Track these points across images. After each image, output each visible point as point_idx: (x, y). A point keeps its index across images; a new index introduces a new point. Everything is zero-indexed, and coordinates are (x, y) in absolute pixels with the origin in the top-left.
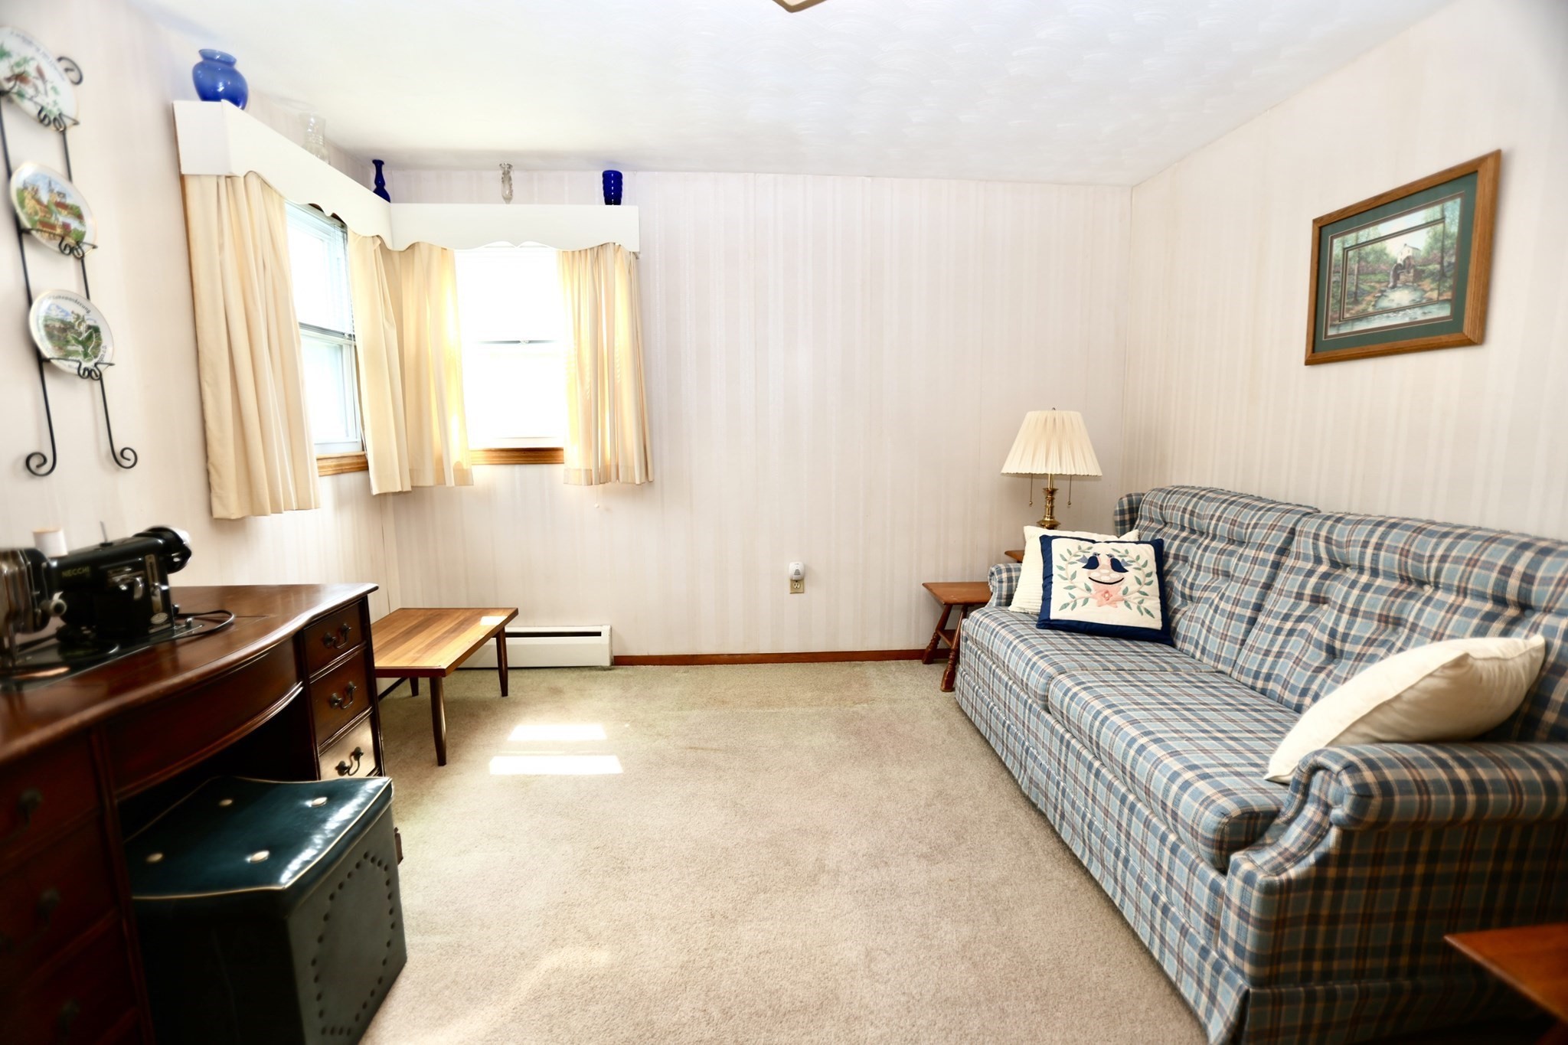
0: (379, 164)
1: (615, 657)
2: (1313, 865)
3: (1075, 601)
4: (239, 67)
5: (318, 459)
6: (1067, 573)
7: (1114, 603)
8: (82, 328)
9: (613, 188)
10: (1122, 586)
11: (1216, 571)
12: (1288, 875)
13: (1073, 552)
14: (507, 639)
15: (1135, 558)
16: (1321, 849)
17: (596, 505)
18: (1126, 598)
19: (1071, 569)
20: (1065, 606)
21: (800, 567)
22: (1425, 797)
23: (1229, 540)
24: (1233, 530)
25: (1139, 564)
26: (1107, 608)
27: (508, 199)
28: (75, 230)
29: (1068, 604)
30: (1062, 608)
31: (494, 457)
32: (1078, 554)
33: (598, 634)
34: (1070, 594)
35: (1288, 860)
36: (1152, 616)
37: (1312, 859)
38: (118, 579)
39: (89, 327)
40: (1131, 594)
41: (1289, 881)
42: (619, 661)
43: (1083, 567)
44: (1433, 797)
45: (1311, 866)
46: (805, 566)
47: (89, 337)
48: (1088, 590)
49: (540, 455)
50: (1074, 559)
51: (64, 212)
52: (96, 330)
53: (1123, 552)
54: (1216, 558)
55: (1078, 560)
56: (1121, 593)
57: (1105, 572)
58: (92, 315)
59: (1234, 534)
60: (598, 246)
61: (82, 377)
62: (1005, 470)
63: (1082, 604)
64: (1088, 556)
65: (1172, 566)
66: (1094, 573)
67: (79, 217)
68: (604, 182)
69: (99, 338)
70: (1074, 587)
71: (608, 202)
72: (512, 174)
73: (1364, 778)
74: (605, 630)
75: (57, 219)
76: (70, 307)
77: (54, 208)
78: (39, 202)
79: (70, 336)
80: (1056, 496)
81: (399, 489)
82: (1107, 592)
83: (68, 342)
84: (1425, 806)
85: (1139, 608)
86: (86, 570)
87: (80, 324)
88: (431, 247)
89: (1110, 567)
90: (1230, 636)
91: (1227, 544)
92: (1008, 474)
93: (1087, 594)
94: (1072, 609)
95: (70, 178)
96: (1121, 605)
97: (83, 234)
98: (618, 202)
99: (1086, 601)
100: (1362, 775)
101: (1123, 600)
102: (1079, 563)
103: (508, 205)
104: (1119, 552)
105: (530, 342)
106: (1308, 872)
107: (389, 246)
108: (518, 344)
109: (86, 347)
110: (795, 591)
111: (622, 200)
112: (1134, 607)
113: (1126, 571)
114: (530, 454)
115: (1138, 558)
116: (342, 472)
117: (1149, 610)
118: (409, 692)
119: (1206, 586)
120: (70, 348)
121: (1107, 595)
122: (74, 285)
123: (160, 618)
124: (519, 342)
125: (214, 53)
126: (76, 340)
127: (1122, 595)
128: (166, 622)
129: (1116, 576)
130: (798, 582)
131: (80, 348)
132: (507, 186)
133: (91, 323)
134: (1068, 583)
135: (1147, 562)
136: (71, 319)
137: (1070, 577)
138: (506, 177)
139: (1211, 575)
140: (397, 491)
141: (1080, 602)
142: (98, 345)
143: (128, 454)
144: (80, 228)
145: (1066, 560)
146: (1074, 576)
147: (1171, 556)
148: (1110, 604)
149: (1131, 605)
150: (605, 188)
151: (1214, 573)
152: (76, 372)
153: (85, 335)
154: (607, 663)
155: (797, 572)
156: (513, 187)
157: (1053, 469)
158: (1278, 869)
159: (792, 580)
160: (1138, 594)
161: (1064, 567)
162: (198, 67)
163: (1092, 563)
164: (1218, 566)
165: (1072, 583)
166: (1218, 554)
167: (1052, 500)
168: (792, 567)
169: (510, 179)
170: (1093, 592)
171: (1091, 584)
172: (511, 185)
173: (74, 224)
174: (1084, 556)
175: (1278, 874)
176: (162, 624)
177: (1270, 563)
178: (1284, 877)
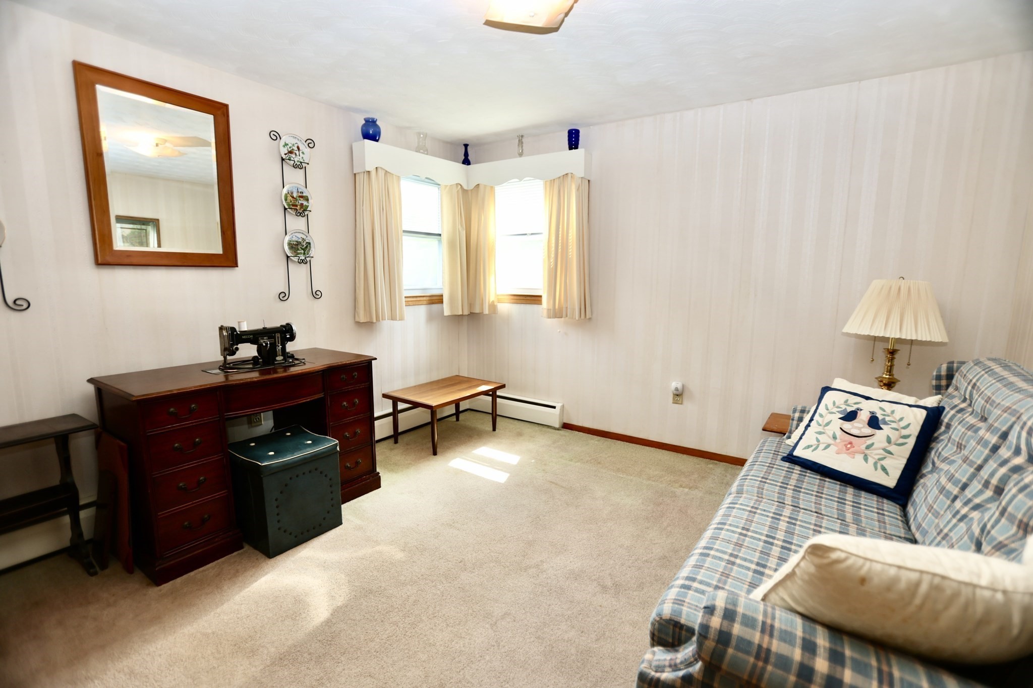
0: (466, 146)
1: (564, 423)
2: (679, 678)
3: (819, 445)
4: (378, 123)
5: (405, 297)
6: (823, 421)
7: (853, 454)
8: (304, 244)
9: (574, 140)
10: (869, 441)
11: (959, 446)
12: (661, 675)
13: (837, 404)
14: (497, 399)
15: (898, 418)
16: (691, 670)
17: (559, 331)
18: (867, 452)
19: (829, 417)
20: (809, 447)
21: (679, 386)
22: (760, 664)
23: (982, 417)
24: (986, 407)
25: (899, 425)
26: (844, 456)
27: (521, 155)
28: (305, 205)
29: (812, 446)
30: (805, 448)
31: (512, 299)
32: (841, 406)
33: (554, 407)
34: (817, 438)
35: (670, 666)
36: (887, 473)
37: (681, 673)
38: (262, 341)
39: (307, 243)
40: (876, 449)
41: (658, 680)
42: (566, 426)
43: (840, 418)
44: (769, 668)
45: (677, 677)
46: (683, 386)
47: (307, 247)
48: (835, 438)
49: (534, 299)
50: (835, 410)
51: (302, 199)
52: (309, 243)
53: (888, 411)
54: (963, 433)
55: (838, 412)
56: (863, 447)
57: (859, 426)
58: (309, 238)
59: (986, 412)
60: (564, 175)
61: (300, 263)
62: (846, 330)
63: (823, 448)
64: (849, 409)
65: (941, 434)
66: (847, 426)
67: (307, 200)
68: (569, 136)
69: (310, 247)
70: (824, 433)
71: (571, 148)
72: (523, 140)
73: (710, 621)
74: (558, 406)
75: (299, 203)
76: (300, 236)
77: (298, 198)
78: (293, 197)
79: (299, 247)
80: (897, 356)
81: (460, 313)
82: (851, 443)
83: (298, 249)
84: (758, 671)
85: (875, 464)
86: (252, 336)
87: (303, 242)
88: (485, 186)
89: (867, 422)
90: (935, 509)
91: (979, 420)
92: (848, 335)
93: (831, 441)
94: (813, 451)
95: (306, 187)
96: (860, 457)
97: (307, 207)
98: (576, 148)
99: (828, 446)
100: (710, 618)
101: (864, 453)
102: (837, 413)
103: (521, 158)
104: (884, 411)
105: (532, 234)
106: (674, 681)
107: (465, 188)
108: (526, 236)
109: (304, 251)
110: (675, 402)
111: (579, 146)
112: (871, 461)
113: (881, 429)
114: (528, 298)
115: (901, 419)
116: (433, 303)
117: (886, 467)
118: (455, 420)
119: (946, 457)
120: (298, 252)
121: (849, 446)
122: (303, 228)
123: (279, 358)
124: (526, 234)
125: (369, 118)
126: (301, 248)
127: (864, 449)
128: (283, 360)
129: (868, 431)
130: (678, 396)
131: (303, 251)
132: (520, 148)
133: (308, 241)
134: (820, 429)
135: (909, 425)
136: (300, 240)
137: (824, 424)
138: (521, 142)
139: (955, 448)
140: (459, 314)
141: (822, 446)
142: (310, 249)
143: (318, 293)
144: (307, 204)
145: (828, 409)
146: (828, 424)
147: (944, 424)
148: (849, 454)
149: (870, 459)
150: (569, 140)
151: (957, 447)
152: (297, 260)
153: (305, 246)
154: (557, 425)
155: (677, 389)
156: (524, 148)
157: (893, 333)
158: (660, 669)
159: (674, 394)
160: (882, 452)
161: (824, 415)
162: (364, 125)
163: (850, 416)
164: (962, 441)
165: (824, 429)
166: (966, 429)
167: (892, 360)
168: (675, 384)
169: (522, 143)
170: (838, 441)
171: (839, 433)
172: (522, 147)
173: (305, 203)
174: (846, 409)
175: (656, 671)
176: (281, 361)
177: (991, 446)
178: (658, 675)
